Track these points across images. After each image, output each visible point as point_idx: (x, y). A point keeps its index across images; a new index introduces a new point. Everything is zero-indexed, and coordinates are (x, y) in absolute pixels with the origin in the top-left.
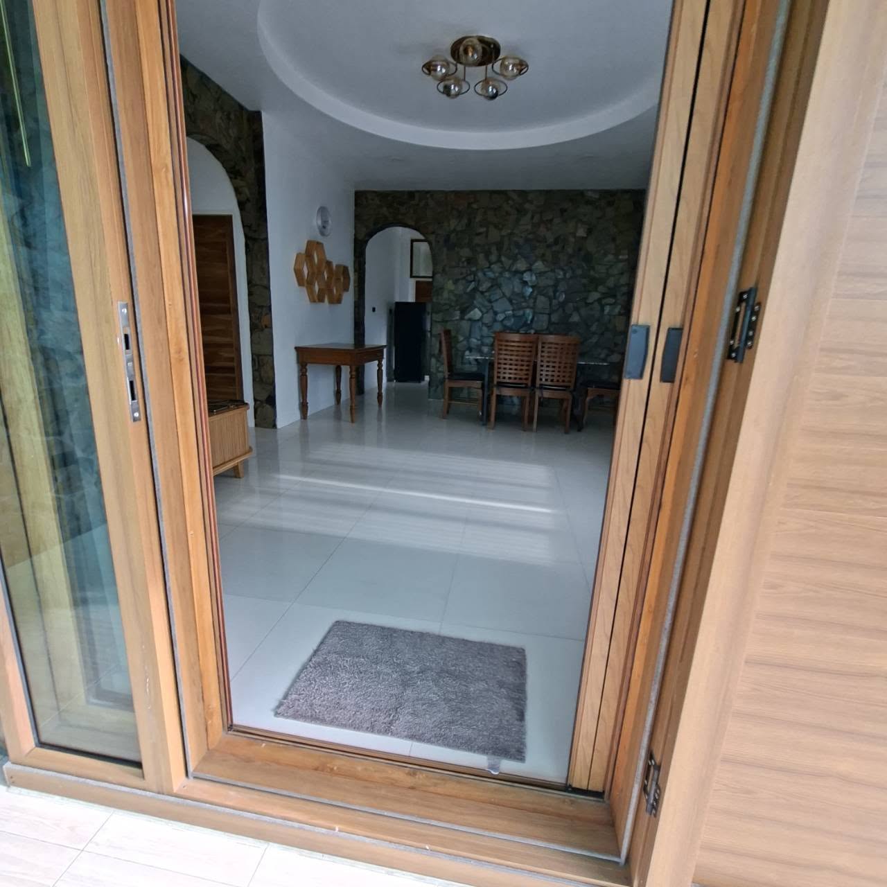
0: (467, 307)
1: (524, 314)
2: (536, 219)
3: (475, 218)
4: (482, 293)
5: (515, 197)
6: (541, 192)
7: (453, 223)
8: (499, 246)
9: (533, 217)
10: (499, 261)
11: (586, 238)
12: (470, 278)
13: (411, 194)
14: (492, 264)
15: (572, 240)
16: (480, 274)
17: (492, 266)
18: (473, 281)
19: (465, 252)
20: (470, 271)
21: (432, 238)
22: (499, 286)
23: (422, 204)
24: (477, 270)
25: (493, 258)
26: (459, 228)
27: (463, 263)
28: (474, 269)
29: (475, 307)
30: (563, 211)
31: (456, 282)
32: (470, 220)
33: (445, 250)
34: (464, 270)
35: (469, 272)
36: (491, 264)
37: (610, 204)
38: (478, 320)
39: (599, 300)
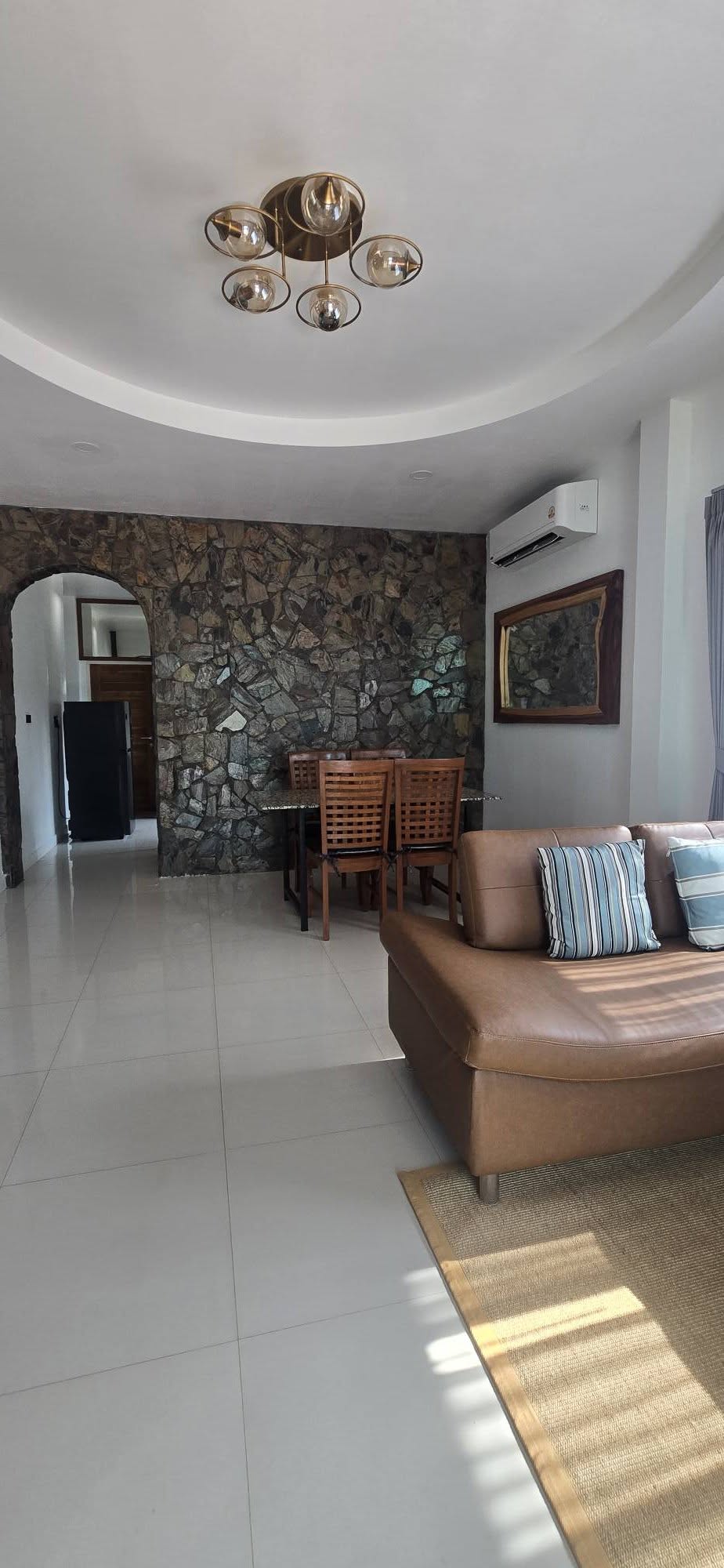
0: (220, 711)
1: (316, 719)
2: (322, 570)
3: (221, 562)
4: (244, 685)
5: (285, 533)
6: (325, 528)
7: (184, 570)
8: (267, 609)
9: (316, 566)
10: (268, 632)
11: (400, 599)
12: (221, 661)
13: (102, 518)
14: (258, 637)
15: (379, 600)
16: (238, 656)
17: (257, 641)
18: (227, 665)
19: (211, 618)
20: (220, 649)
21: (146, 593)
22: (273, 673)
23: (122, 536)
24: (232, 646)
25: (259, 628)
26: (193, 579)
27: (206, 635)
28: (226, 646)
29: (234, 709)
30: (362, 559)
31: (196, 668)
32: (212, 566)
33: (171, 614)
34: (209, 649)
35: (218, 652)
36: (255, 638)
37: (429, 551)
38: (241, 731)
39: (428, 691)
